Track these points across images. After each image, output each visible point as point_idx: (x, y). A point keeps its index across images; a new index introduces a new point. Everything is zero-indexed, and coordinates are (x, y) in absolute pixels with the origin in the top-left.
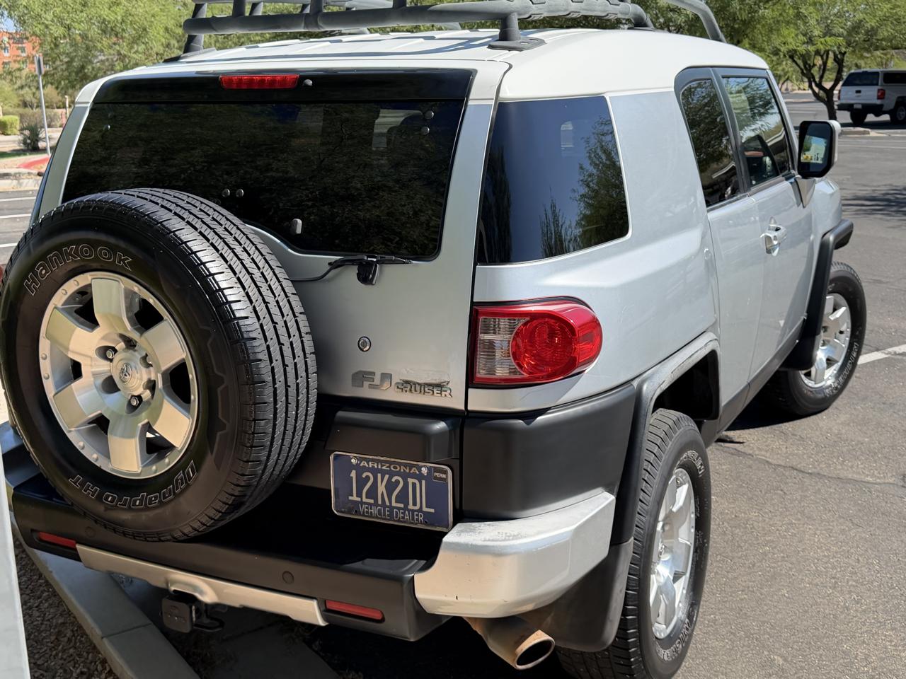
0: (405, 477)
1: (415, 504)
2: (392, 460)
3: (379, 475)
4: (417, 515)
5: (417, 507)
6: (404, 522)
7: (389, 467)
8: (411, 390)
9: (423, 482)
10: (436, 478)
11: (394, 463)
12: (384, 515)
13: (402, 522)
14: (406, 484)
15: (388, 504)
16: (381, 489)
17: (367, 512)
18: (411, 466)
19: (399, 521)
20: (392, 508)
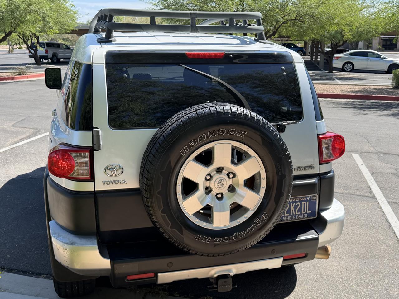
0: (301, 202)
1: (304, 211)
2: (296, 197)
3: (291, 204)
4: (305, 215)
5: (305, 212)
6: (300, 219)
7: (295, 200)
8: (301, 170)
9: (308, 202)
10: (312, 200)
11: (297, 198)
12: (293, 218)
13: (299, 219)
14: (301, 205)
15: (294, 214)
16: (292, 209)
17: (286, 219)
18: (303, 197)
19: (298, 219)
20: (296, 215)
